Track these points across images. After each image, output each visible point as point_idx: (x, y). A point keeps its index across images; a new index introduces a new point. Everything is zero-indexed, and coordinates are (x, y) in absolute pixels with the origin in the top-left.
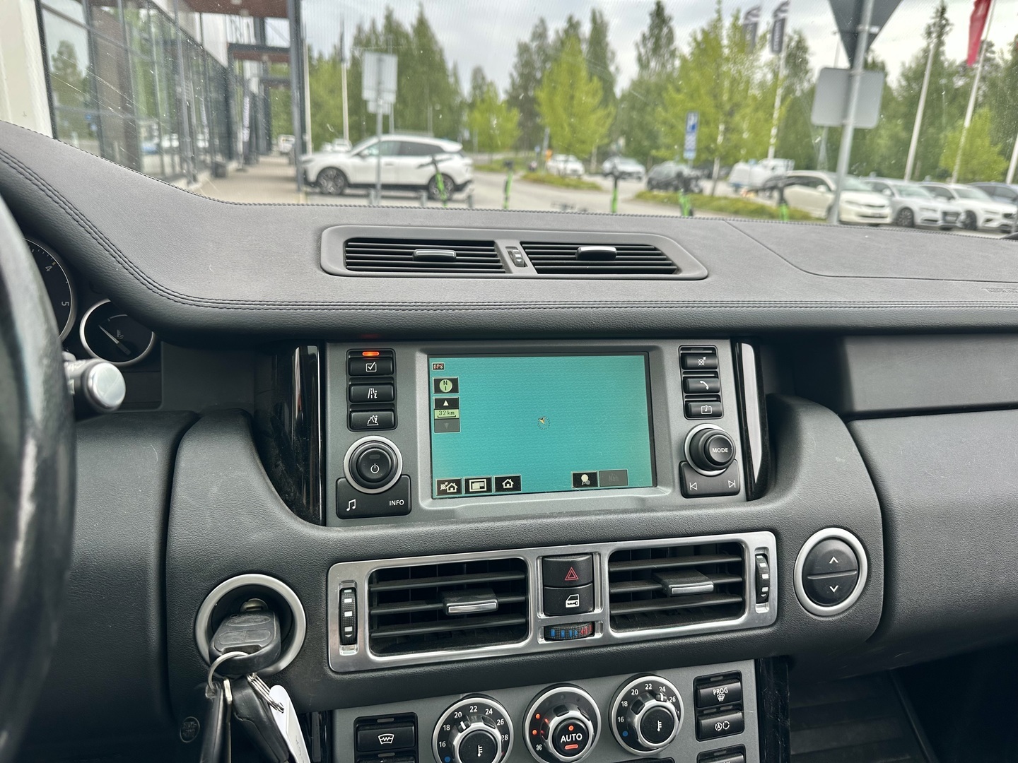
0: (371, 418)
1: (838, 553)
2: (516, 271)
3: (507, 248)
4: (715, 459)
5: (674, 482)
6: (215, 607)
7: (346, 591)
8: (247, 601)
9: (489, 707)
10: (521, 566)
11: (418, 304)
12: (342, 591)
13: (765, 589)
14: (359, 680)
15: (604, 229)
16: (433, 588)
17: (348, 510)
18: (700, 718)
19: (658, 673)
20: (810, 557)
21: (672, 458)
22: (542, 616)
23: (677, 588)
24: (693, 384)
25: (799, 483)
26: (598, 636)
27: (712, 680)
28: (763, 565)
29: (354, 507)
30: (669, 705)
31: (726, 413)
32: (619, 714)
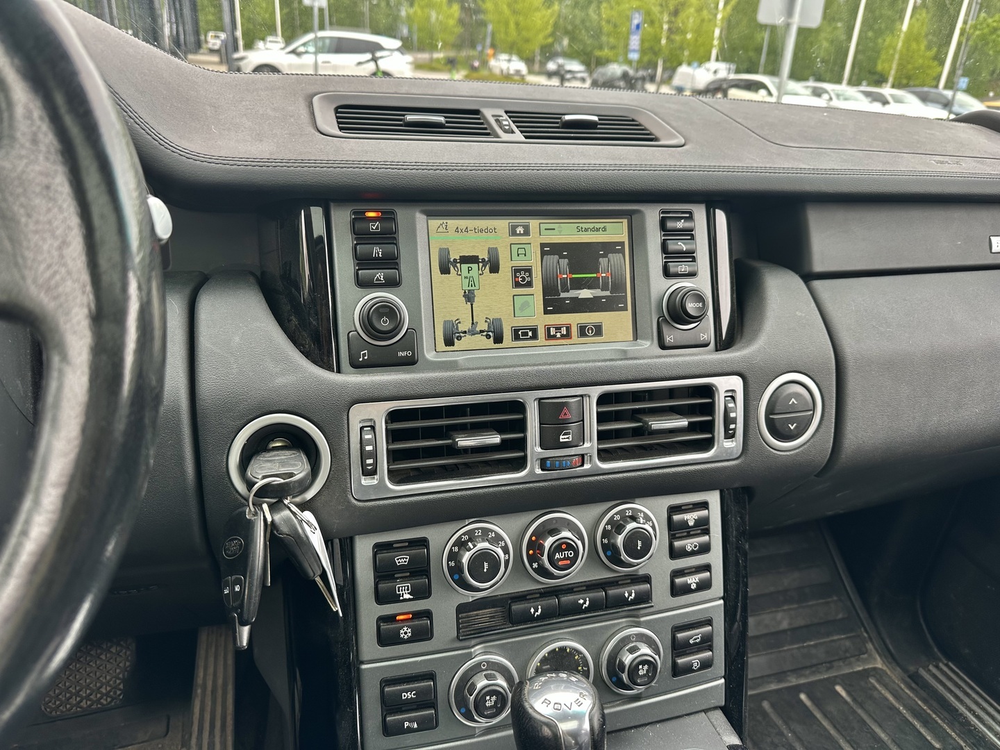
0: (378, 275)
1: (797, 395)
2: (505, 137)
3: (493, 116)
4: (689, 311)
5: (652, 335)
6: (245, 444)
7: (365, 429)
8: (273, 440)
9: (492, 531)
10: (519, 407)
11: (418, 164)
12: (362, 428)
13: (732, 426)
14: (379, 506)
15: (585, 101)
16: (441, 427)
17: (361, 360)
18: (673, 540)
19: (637, 500)
20: (773, 399)
21: (651, 314)
22: (539, 450)
23: (657, 424)
24: (672, 246)
25: (764, 334)
26: (587, 466)
27: (683, 508)
28: (731, 405)
29: (366, 358)
30: (647, 527)
31: (700, 273)
32: (603, 536)
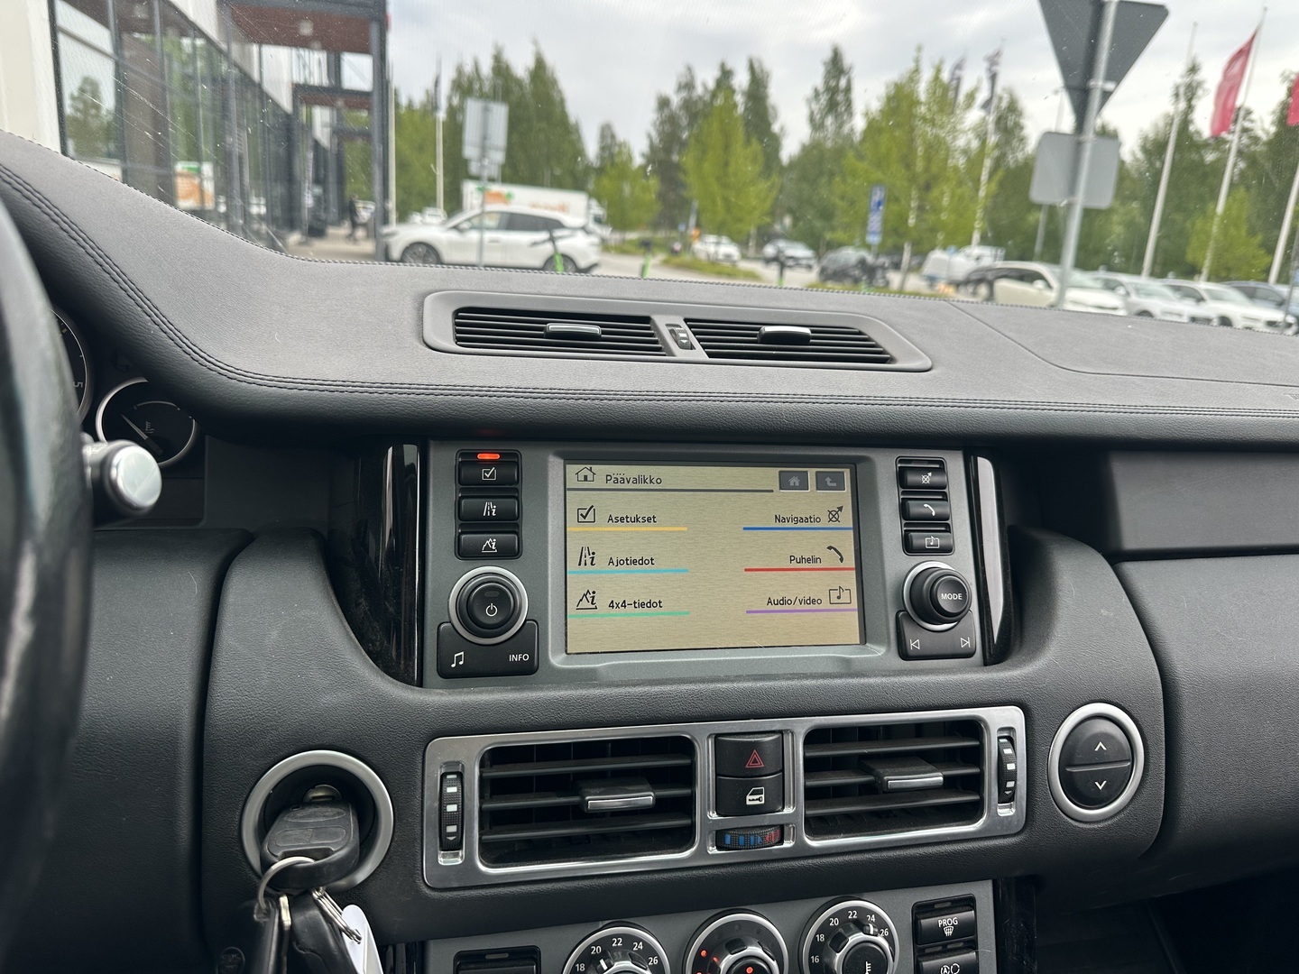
0: (488, 542)
1: (1106, 738)
2: (681, 354)
3: (667, 325)
4: (946, 609)
5: (889, 638)
6: (269, 795)
7: (449, 777)
8: (313, 788)
9: (639, 940)
10: (685, 747)
11: (554, 391)
12: (443, 776)
13: (1010, 784)
14: (464, 899)
15: (794, 306)
16: (565, 776)
17: (453, 666)
18: (920, 959)
19: (866, 896)
20: (1070, 743)
21: (886, 606)
22: (713, 816)
24: (916, 508)
25: (1054, 642)
26: (787, 844)
27: (936, 906)
28: (1008, 751)
29: (461, 663)
30: (880, 939)
31: (958, 548)
32: (813, 951)
